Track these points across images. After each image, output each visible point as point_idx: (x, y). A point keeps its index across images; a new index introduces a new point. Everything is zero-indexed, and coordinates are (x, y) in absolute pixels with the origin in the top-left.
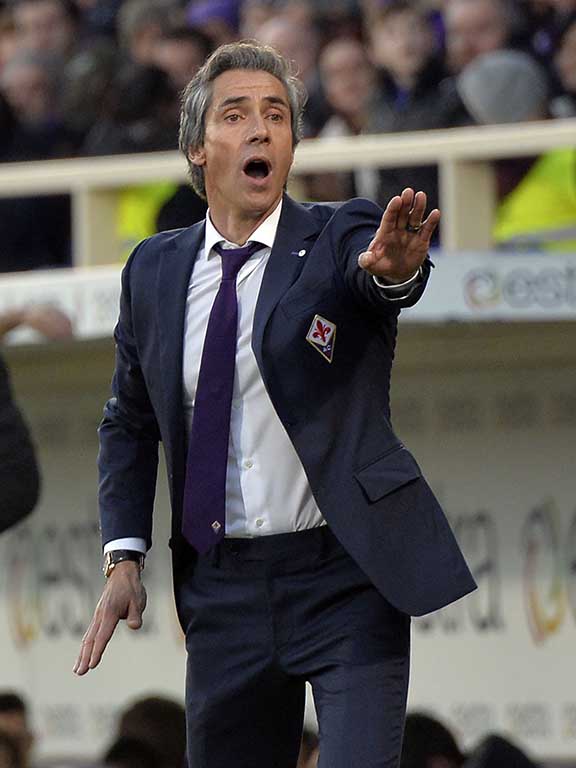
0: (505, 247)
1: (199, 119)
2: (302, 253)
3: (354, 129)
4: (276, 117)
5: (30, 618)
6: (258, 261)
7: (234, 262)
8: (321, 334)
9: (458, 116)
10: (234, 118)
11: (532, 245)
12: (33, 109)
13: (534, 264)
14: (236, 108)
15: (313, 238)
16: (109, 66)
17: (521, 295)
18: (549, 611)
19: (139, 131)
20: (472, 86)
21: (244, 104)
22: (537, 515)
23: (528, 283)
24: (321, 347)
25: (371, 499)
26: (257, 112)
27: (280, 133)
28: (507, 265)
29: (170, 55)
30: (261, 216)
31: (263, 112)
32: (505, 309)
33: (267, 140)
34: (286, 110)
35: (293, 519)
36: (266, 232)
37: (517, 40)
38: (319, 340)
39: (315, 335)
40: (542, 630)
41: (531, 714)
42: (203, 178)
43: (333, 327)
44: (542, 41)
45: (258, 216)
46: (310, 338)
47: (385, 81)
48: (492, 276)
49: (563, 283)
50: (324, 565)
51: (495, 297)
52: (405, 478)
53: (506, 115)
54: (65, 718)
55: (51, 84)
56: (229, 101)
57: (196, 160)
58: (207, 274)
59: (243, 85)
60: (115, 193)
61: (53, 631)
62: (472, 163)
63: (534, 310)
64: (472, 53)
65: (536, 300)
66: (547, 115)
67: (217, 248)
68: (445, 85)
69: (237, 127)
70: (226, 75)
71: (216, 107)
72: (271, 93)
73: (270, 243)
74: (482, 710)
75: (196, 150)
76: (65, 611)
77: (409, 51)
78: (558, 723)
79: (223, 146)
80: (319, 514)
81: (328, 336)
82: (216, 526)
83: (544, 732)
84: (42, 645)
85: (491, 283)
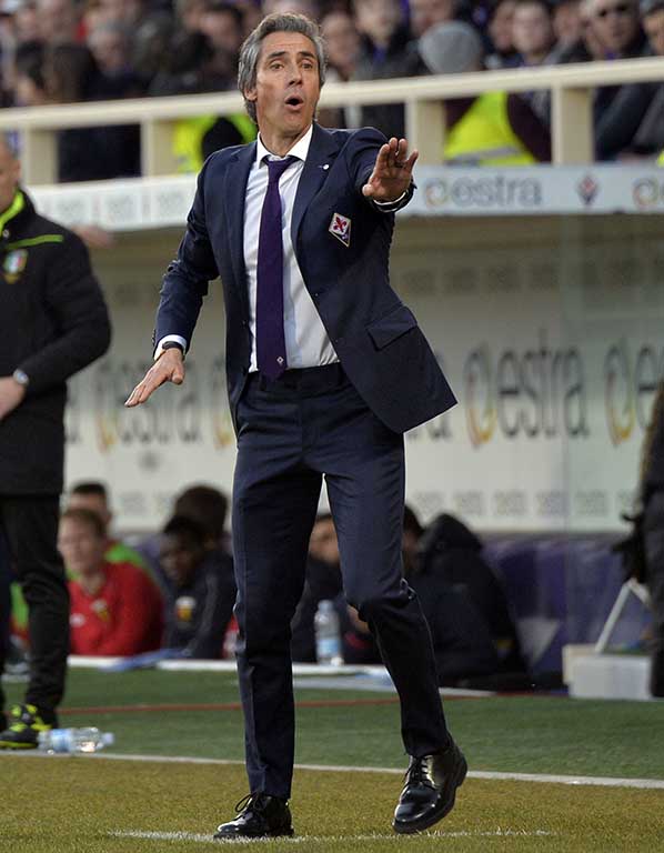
0: (452, 163)
1: (252, 68)
2: (326, 167)
3: (344, 78)
4: (307, 66)
5: (110, 429)
6: (294, 170)
7: (277, 170)
8: (340, 226)
9: (419, 69)
10: (278, 66)
11: (472, 161)
12: (112, 63)
13: (473, 175)
14: (278, 60)
15: (334, 155)
16: (167, 33)
17: (464, 197)
18: (484, 425)
19: (189, 79)
20: (428, 47)
21: (285, 56)
22: (475, 356)
23: (469, 188)
24: (341, 236)
25: (378, 346)
26: (294, 61)
27: (310, 78)
28: (454, 176)
29: (213, 24)
30: (297, 136)
31: (298, 61)
32: (452, 207)
33: (300, 83)
34: (315, 61)
35: (318, 357)
36: (301, 149)
37: (461, 14)
38: (338, 231)
39: (336, 228)
40: (479, 439)
41: (472, 499)
42: (255, 109)
43: (348, 221)
44: (479, 15)
45: (295, 136)
46: (332, 229)
47: (367, 43)
48: (443, 184)
49: (495, 189)
50: (338, 391)
51: (445, 200)
52: (406, 327)
53: (453, 67)
54: (135, 502)
55: (126, 44)
56: (274, 55)
57: (250, 97)
58: (258, 179)
59: (283, 42)
60: (172, 123)
61: (127, 438)
62: (429, 102)
63: (473, 208)
64: (428, 24)
65: (475, 200)
66: (483, 67)
67: (265, 160)
68: (410, 46)
69: (279, 73)
70: (272, 36)
71: (264, 59)
72: (304, 49)
73: (303, 156)
74: (435, 497)
75: (250, 90)
76: (135, 424)
77: (384, 22)
78: (490, 505)
79: (269, 87)
80: (335, 355)
81: (345, 228)
82: (280, 360)
83: (480, 512)
84: (119, 448)
85: (442, 190)
